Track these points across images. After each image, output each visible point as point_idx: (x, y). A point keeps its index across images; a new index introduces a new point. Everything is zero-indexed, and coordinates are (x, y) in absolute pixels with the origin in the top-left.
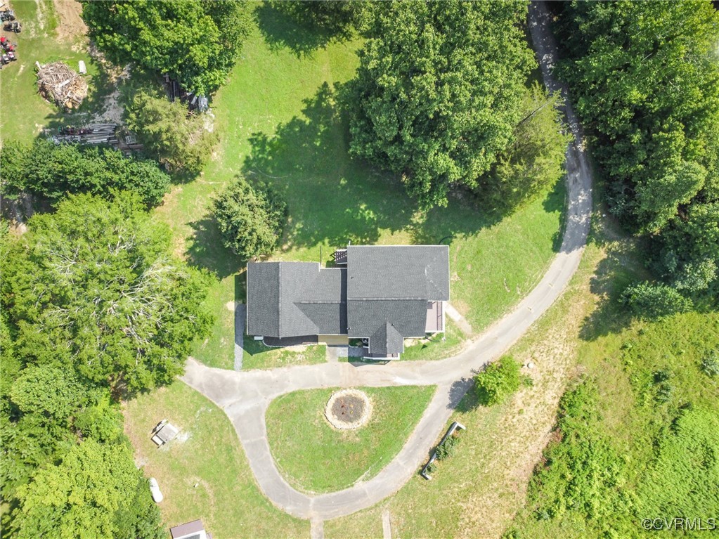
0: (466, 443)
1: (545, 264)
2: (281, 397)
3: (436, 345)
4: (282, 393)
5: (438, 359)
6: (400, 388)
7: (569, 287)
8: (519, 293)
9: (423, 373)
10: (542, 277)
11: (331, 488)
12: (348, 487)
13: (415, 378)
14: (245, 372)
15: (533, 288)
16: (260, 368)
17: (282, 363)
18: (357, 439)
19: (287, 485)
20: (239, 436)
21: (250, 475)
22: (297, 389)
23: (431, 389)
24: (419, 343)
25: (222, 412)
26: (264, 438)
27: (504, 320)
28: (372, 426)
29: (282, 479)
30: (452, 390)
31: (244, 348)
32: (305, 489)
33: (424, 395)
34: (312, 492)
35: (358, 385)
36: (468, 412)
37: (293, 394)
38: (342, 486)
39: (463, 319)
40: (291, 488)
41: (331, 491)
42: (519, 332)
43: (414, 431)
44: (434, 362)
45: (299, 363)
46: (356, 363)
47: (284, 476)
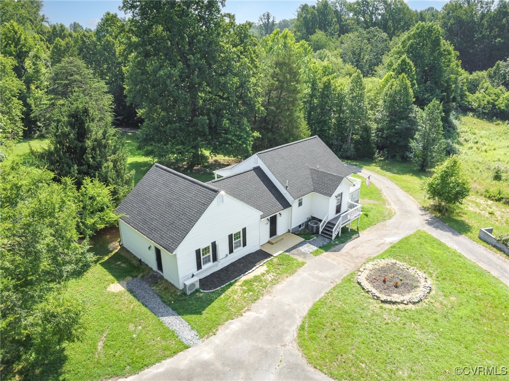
2: (302, 328)
4: (299, 322)
14: (213, 338)
16: (231, 317)
17: (254, 294)
22: (310, 305)
31: (179, 314)
37: (313, 313)
45: (275, 282)
46: (334, 248)
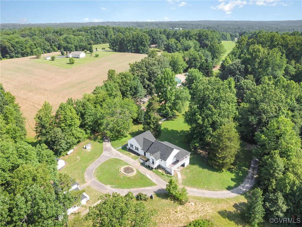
0: (149, 204)
1: (221, 189)
2: (117, 159)
3: (167, 177)
5: (164, 181)
6: (147, 177)
7: (226, 199)
8: (205, 187)
9: (156, 179)
10: (217, 191)
11: (101, 181)
12: (105, 184)
13: (153, 178)
14: (116, 151)
15: (212, 190)
16: (120, 152)
17: (126, 155)
18: (122, 177)
19: (94, 172)
20: (99, 158)
21: (90, 165)
23: (154, 184)
24: (163, 173)
25: (102, 152)
26: (103, 162)
27: (194, 189)
28: (129, 178)
29: (94, 170)
30: (160, 190)
31: (122, 148)
32: (96, 176)
33: (151, 184)
34: (96, 178)
35: (137, 169)
36: (158, 197)
38: (104, 183)
39: (181, 179)
40: (93, 173)
41: (100, 182)
42: (196, 195)
43: (138, 189)
44: (162, 180)
45: (130, 157)
46: (142, 165)
47: (95, 170)
